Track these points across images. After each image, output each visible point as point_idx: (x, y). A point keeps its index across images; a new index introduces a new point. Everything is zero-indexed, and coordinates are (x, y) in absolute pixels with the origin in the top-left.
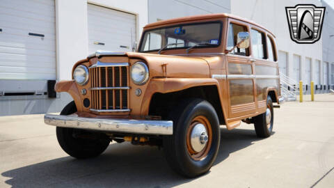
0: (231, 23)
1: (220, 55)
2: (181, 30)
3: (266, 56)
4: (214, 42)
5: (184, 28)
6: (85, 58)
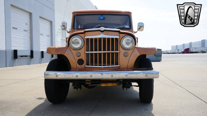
4: (127, 27)
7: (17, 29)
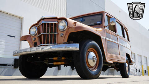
0: (106, 15)
1: (102, 28)
2: (83, 20)
3: (124, 36)
4: (99, 23)
5: (84, 18)
6: (36, 22)
7: (14, 37)
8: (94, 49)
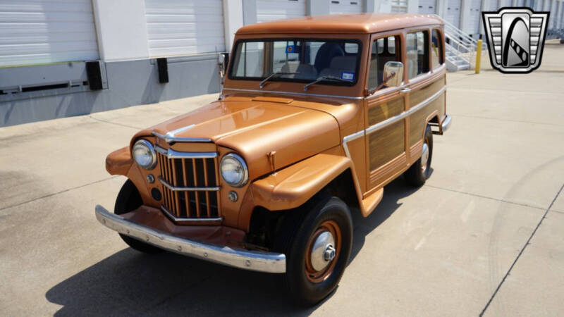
1: (356, 102)
4: (348, 77)
8: (335, 226)
